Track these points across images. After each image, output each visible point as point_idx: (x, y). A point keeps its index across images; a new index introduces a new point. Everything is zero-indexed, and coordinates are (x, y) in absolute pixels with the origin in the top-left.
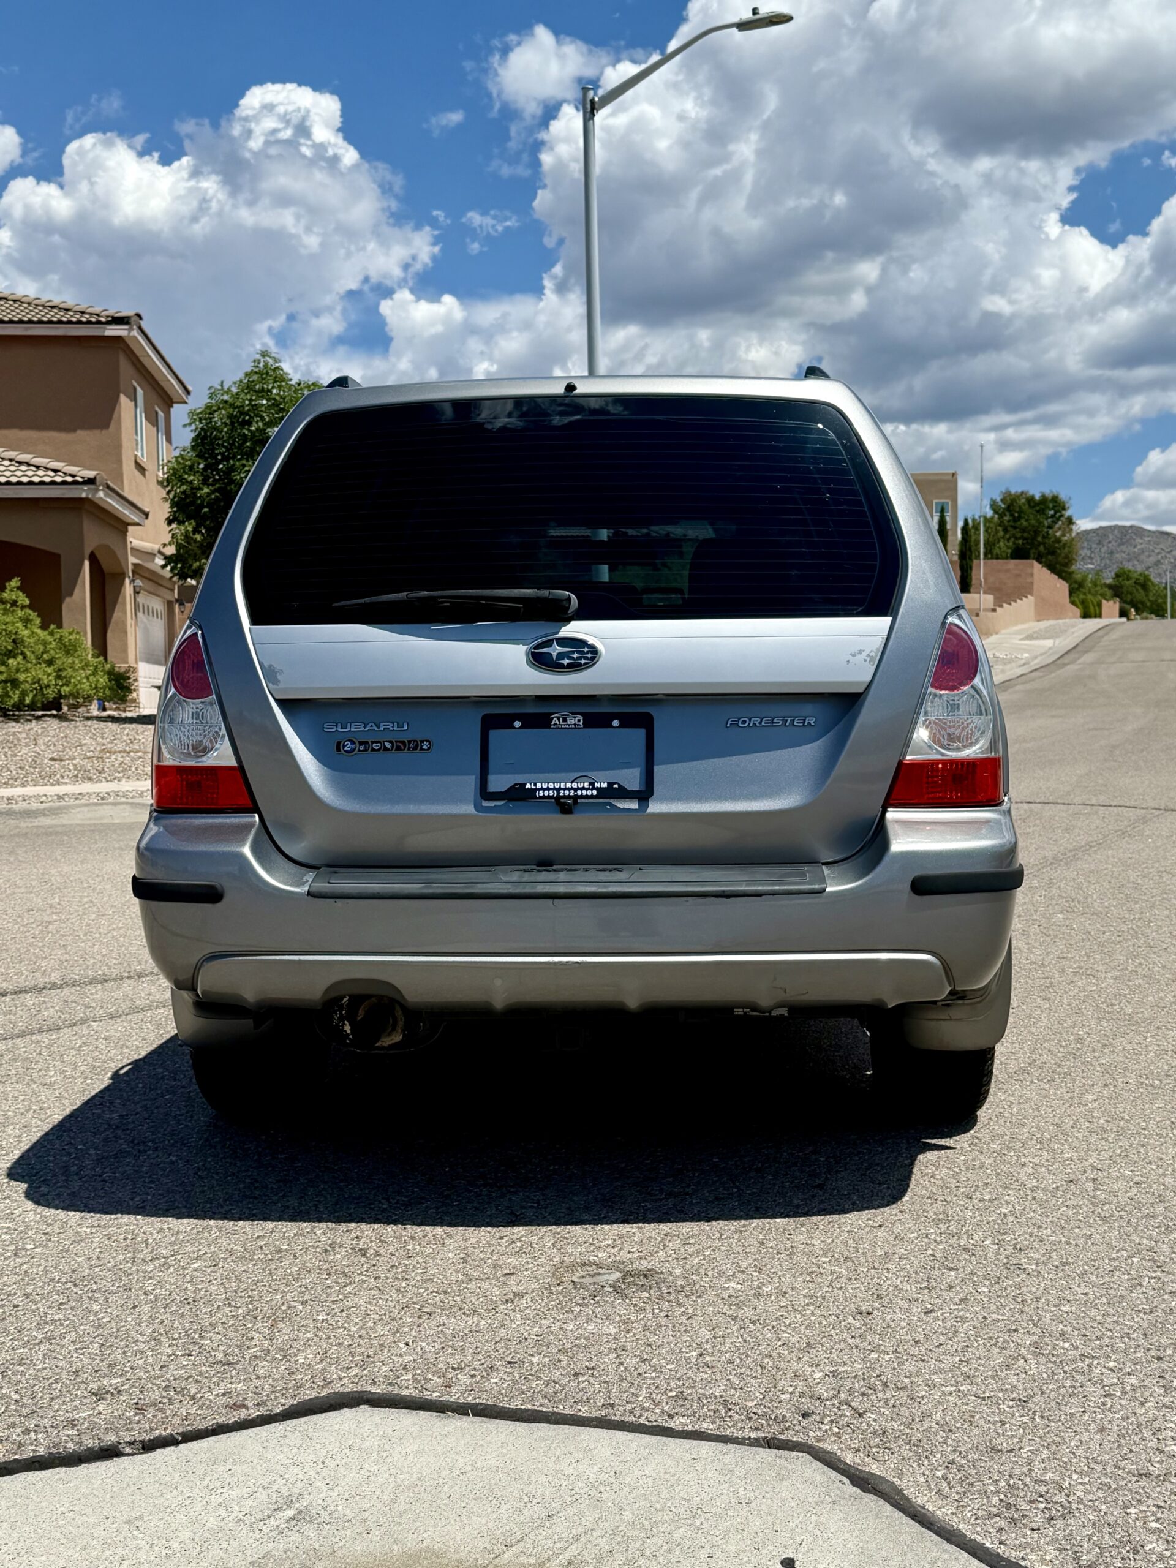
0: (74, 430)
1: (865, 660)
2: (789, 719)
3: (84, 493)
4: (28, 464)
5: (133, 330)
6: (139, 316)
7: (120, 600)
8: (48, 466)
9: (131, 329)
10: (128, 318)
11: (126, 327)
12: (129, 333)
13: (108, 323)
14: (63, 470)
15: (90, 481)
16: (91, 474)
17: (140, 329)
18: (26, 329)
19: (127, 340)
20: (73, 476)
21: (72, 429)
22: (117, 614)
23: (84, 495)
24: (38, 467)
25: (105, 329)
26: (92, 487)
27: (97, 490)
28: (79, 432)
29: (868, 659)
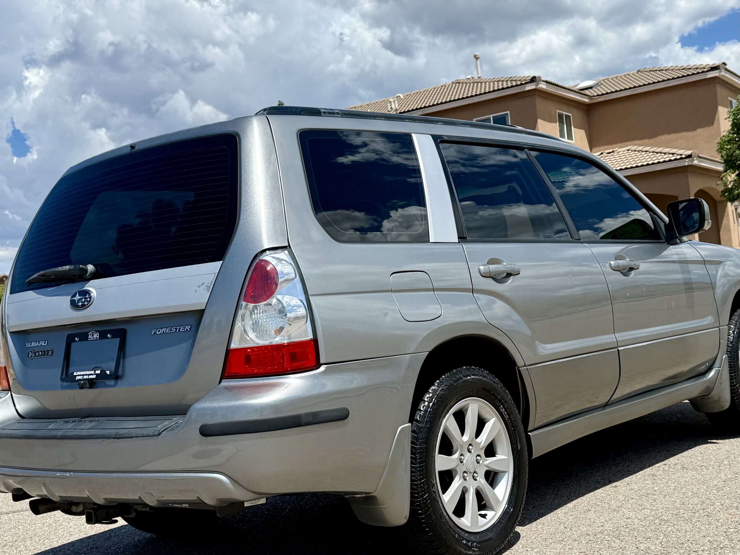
0: (696, 130)
1: (205, 289)
2: (178, 328)
3: (686, 163)
4: (661, 153)
5: (722, 71)
6: (724, 64)
7: (726, 214)
8: (670, 152)
9: (721, 71)
10: (719, 66)
11: (718, 71)
12: (720, 74)
13: (708, 71)
14: (677, 153)
15: (689, 156)
16: (689, 153)
17: (726, 70)
18: (666, 84)
19: (720, 77)
20: (681, 155)
21: (694, 129)
22: (724, 222)
23: (686, 164)
24: (665, 153)
25: (707, 74)
26: (690, 159)
27: (693, 160)
28: (698, 130)
29: (206, 288)
